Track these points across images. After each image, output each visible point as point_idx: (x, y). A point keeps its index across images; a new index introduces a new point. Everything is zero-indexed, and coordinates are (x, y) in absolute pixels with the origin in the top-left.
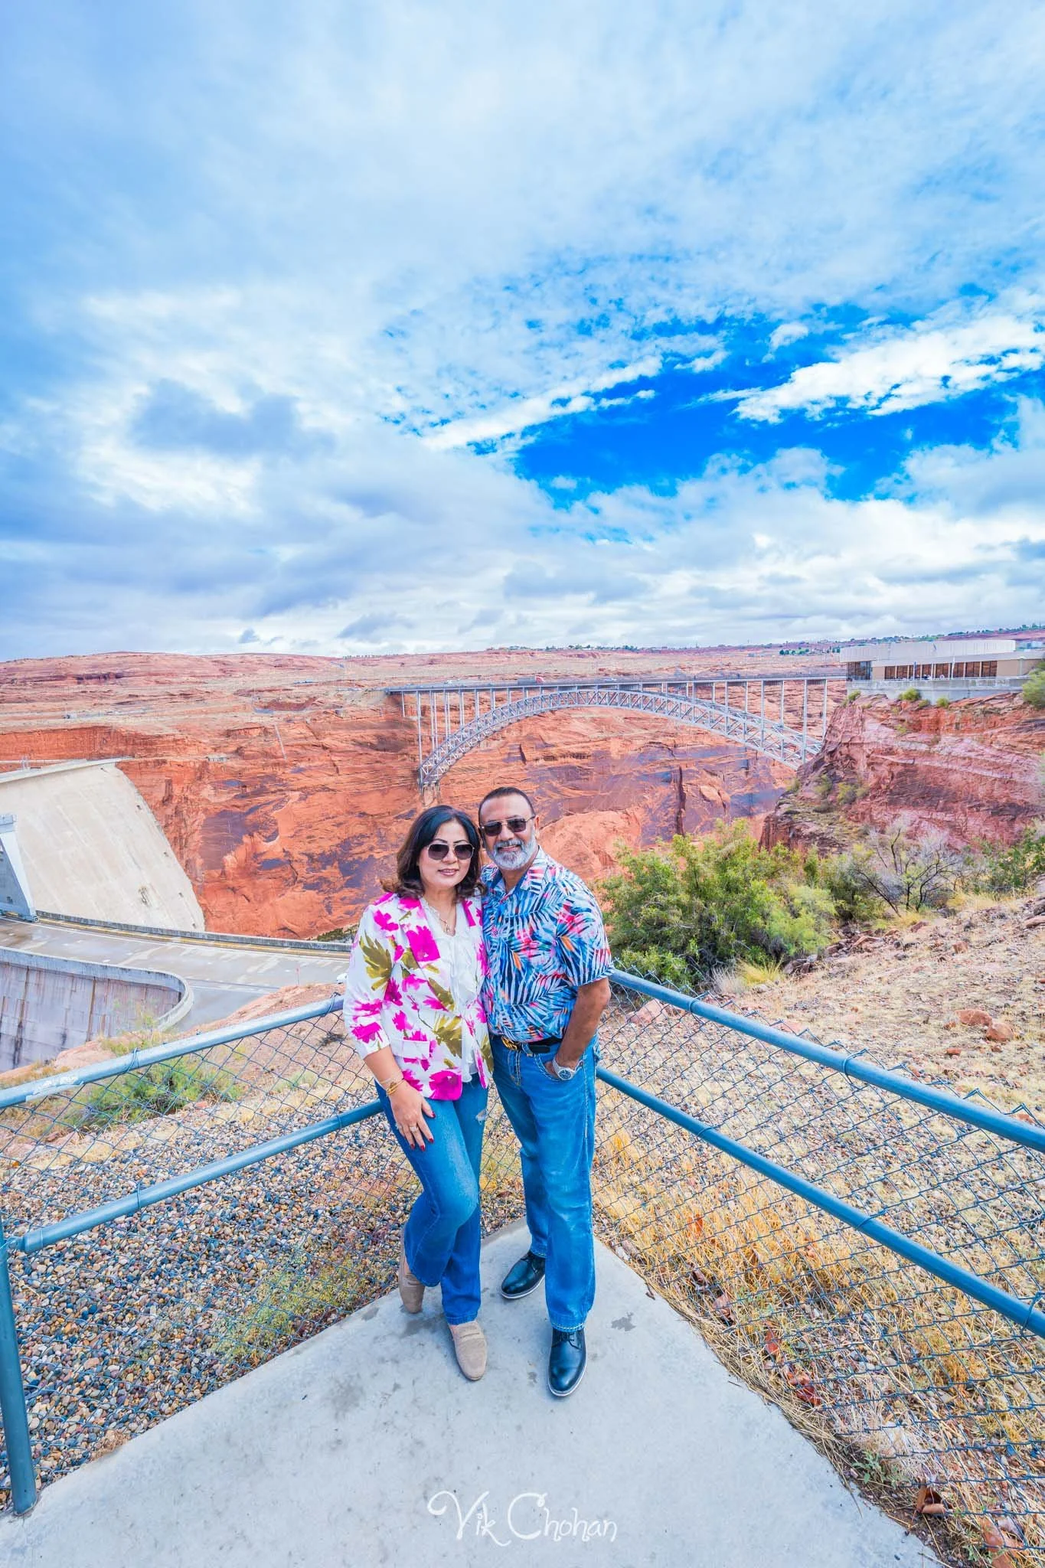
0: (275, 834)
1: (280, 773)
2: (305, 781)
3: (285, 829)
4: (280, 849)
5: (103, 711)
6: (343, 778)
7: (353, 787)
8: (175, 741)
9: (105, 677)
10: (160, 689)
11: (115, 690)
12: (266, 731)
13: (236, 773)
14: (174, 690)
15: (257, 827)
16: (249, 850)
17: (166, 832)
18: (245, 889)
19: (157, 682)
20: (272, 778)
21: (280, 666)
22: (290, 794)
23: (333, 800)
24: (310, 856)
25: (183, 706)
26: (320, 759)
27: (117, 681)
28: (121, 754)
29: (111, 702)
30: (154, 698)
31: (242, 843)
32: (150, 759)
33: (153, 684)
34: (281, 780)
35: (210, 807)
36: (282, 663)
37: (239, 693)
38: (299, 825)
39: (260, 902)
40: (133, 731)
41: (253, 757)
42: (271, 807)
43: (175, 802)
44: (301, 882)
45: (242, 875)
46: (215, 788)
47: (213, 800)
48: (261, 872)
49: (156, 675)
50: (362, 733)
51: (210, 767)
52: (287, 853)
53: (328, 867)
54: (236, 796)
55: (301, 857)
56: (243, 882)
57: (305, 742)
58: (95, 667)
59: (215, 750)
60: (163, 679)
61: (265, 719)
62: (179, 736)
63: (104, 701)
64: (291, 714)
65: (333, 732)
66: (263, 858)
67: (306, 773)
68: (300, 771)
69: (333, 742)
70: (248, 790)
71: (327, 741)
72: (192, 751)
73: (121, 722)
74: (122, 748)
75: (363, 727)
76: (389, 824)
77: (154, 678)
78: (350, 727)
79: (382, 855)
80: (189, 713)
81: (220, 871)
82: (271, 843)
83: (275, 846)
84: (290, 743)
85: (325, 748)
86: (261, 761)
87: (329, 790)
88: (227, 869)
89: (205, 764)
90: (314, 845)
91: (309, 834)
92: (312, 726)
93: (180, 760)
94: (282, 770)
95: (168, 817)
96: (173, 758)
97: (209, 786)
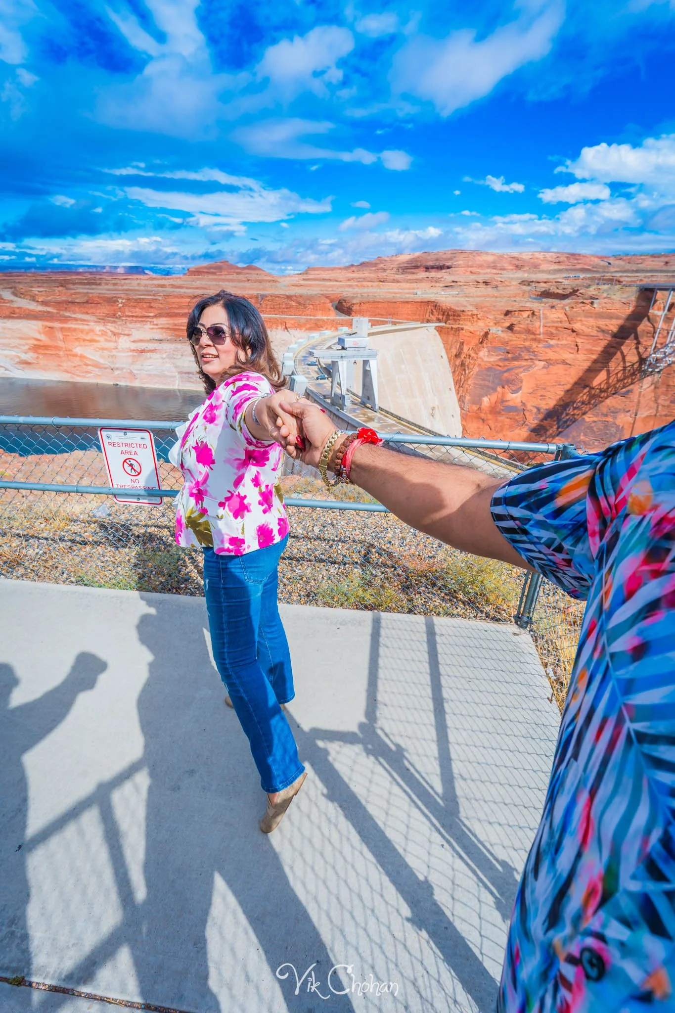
0: (520, 388)
1: (534, 346)
2: (551, 355)
3: (527, 387)
4: (519, 400)
5: (435, 290)
6: (581, 356)
7: (586, 365)
8: (472, 315)
9: (441, 268)
10: (473, 277)
11: (445, 277)
12: (533, 314)
13: (505, 342)
14: (481, 278)
15: (509, 382)
16: (500, 396)
17: (453, 375)
18: (491, 423)
19: (471, 272)
20: (528, 349)
21: (559, 262)
22: (537, 362)
23: (567, 372)
24: (538, 409)
25: (483, 290)
26: (568, 340)
27: (448, 270)
28: (439, 320)
29: (441, 285)
30: (467, 284)
31: (495, 390)
32: (453, 326)
33: (469, 273)
34: (533, 352)
35: (482, 364)
36: (561, 259)
37: (524, 282)
38: (537, 386)
39: (497, 432)
40: (448, 306)
41: (519, 332)
42: (521, 370)
43: (463, 356)
44: (527, 425)
45: (491, 412)
46: (489, 351)
47: (486, 359)
48: (503, 412)
49: (471, 267)
50: (608, 322)
51: (489, 336)
52: (524, 404)
53: (549, 419)
54: (500, 360)
55: (532, 408)
56: (490, 416)
57: (560, 325)
58: (437, 260)
59: (495, 324)
60: (474, 270)
61: (535, 306)
62: (475, 312)
63: (437, 284)
64: (555, 302)
65: (583, 319)
66: (507, 404)
67: (553, 349)
68: (550, 347)
69: (583, 328)
70: (510, 356)
71: (577, 326)
72: (481, 324)
73: (444, 299)
74: (440, 317)
75: (610, 317)
76: (606, 398)
77: (470, 269)
78: (600, 316)
79: (592, 419)
80: (485, 296)
81: (478, 406)
82: (514, 395)
83: (516, 397)
84: (548, 325)
85: (573, 331)
86: (523, 336)
87: (567, 364)
88: (483, 406)
89: (487, 334)
90: (544, 402)
91: (542, 393)
92: (569, 313)
93: (471, 329)
94: (536, 344)
95: (456, 365)
96: (468, 326)
97: (485, 349)
